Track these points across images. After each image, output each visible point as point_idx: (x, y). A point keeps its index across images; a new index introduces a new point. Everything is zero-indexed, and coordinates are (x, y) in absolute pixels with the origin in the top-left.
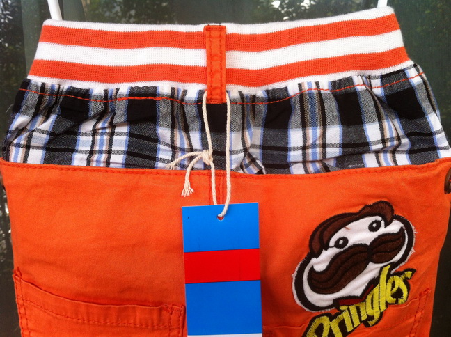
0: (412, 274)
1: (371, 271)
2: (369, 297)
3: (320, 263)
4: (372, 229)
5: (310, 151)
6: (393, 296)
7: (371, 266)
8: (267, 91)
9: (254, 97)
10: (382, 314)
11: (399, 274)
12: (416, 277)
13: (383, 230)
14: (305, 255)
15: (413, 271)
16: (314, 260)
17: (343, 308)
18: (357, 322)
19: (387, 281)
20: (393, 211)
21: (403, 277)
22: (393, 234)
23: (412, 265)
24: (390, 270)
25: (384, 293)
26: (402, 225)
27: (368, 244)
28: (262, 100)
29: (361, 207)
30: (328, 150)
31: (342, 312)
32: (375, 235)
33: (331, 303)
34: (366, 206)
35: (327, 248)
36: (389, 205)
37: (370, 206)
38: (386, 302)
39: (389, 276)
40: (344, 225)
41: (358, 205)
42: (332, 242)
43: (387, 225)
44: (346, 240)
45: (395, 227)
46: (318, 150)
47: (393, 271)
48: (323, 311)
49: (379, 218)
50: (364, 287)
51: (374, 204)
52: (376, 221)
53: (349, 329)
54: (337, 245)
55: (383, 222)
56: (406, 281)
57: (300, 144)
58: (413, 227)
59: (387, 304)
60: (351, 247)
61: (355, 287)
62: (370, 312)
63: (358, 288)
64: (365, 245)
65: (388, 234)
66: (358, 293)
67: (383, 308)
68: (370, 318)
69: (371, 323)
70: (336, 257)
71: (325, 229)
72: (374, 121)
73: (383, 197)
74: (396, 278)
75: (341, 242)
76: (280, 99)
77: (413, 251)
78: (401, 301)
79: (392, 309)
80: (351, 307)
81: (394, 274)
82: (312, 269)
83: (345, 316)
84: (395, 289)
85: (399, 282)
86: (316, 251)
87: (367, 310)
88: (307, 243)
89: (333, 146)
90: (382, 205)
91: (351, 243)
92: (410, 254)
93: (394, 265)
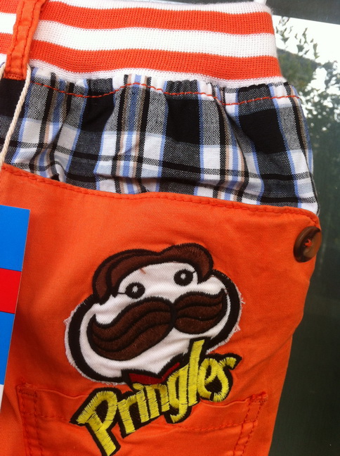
0: (237, 363)
1: (174, 342)
3: (106, 312)
5: (121, 163)
6: (208, 387)
7: (175, 334)
10: (190, 409)
11: (218, 358)
12: (241, 369)
13: (194, 286)
14: (86, 296)
16: (96, 307)
17: (137, 386)
18: (155, 413)
19: (200, 363)
20: (211, 263)
21: (222, 363)
22: (208, 296)
23: (237, 349)
25: (194, 378)
26: (222, 286)
27: (172, 300)
29: (166, 246)
30: (145, 166)
31: (135, 392)
32: (183, 290)
33: (118, 374)
34: (173, 247)
35: (115, 294)
36: (207, 253)
37: (178, 247)
38: (198, 394)
39: (203, 356)
40: (139, 266)
42: (123, 286)
43: (201, 280)
44: (142, 289)
45: (213, 286)
46: (132, 164)
47: (209, 351)
48: (108, 384)
49: (191, 269)
51: (183, 246)
52: (185, 271)
53: (144, 418)
54: (129, 292)
55: (195, 275)
56: (227, 370)
57: (112, 153)
58: (240, 294)
59: (199, 397)
60: (147, 300)
62: (174, 401)
64: (167, 302)
65: (201, 294)
66: (156, 368)
67: (193, 401)
68: (174, 411)
69: (174, 418)
70: (127, 310)
72: (214, 143)
74: (213, 362)
75: (135, 289)
77: (237, 328)
78: (217, 397)
79: (203, 404)
80: (148, 388)
81: (210, 356)
82: (93, 320)
83: (139, 398)
84: (211, 379)
85: (218, 370)
86: (101, 295)
88: (90, 279)
89: (150, 161)
90: (194, 250)
91: (147, 293)
92: (234, 331)
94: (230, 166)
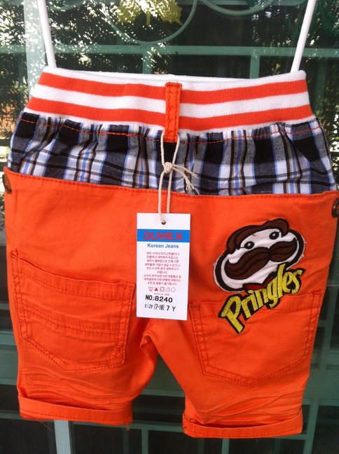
0: (303, 273)
1: (270, 267)
2: (269, 285)
3: (234, 258)
4: (272, 237)
5: (234, 182)
6: (288, 287)
7: (270, 263)
8: (208, 134)
9: (198, 137)
10: (279, 300)
11: (293, 271)
12: (305, 275)
13: (280, 239)
14: (223, 251)
15: (304, 270)
16: (229, 256)
17: (250, 292)
18: (261, 304)
19: (283, 275)
20: (288, 226)
21: (295, 273)
22: (288, 242)
23: (302, 266)
24: (286, 267)
26: (295, 236)
27: (269, 247)
28: (203, 141)
29: (264, 222)
30: (246, 181)
31: (249, 295)
32: (274, 241)
33: (241, 286)
34: (268, 222)
35: (239, 248)
36: (286, 222)
37: (271, 222)
38: (283, 291)
39: (285, 271)
40: (252, 233)
41: (263, 220)
42: (243, 244)
43: (283, 236)
44: (252, 244)
45: (289, 237)
46: (240, 181)
47: (287, 269)
48: (235, 292)
49: (278, 231)
50: (265, 278)
51: (274, 220)
52: (275, 232)
53: (255, 309)
54: (246, 246)
55: (280, 234)
56: (298, 277)
57: (227, 176)
58: (304, 239)
59: (283, 293)
60: (255, 249)
61: (259, 277)
62: (271, 297)
63: (260, 277)
64: (266, 248)
65: (284, 242)
66: (261, 281)
67: (280, 295)
68: (271, 302)
69: (271, 305)
70: (245, 254)
71: (238, 235)
72: (282, 159)
73: (281, 216)
74: (290, 273)
75: (249, 245)
76: (216, 141)
77: (303, 255)
78: (294, 291)
79: (287, 297)
80: (256, 292)
81: (288, 271)
82: (228, 262)
83: (252, 298)
84: (289, 282)
85: (293, 278)
86: (231, 250)
87: (268, 296)
88: (225, 244)
89: (249, 178)
90: (279, 221)
91: (256, 246)
92: (301, 257)
93: (288, 264)
94: (292, 170)
